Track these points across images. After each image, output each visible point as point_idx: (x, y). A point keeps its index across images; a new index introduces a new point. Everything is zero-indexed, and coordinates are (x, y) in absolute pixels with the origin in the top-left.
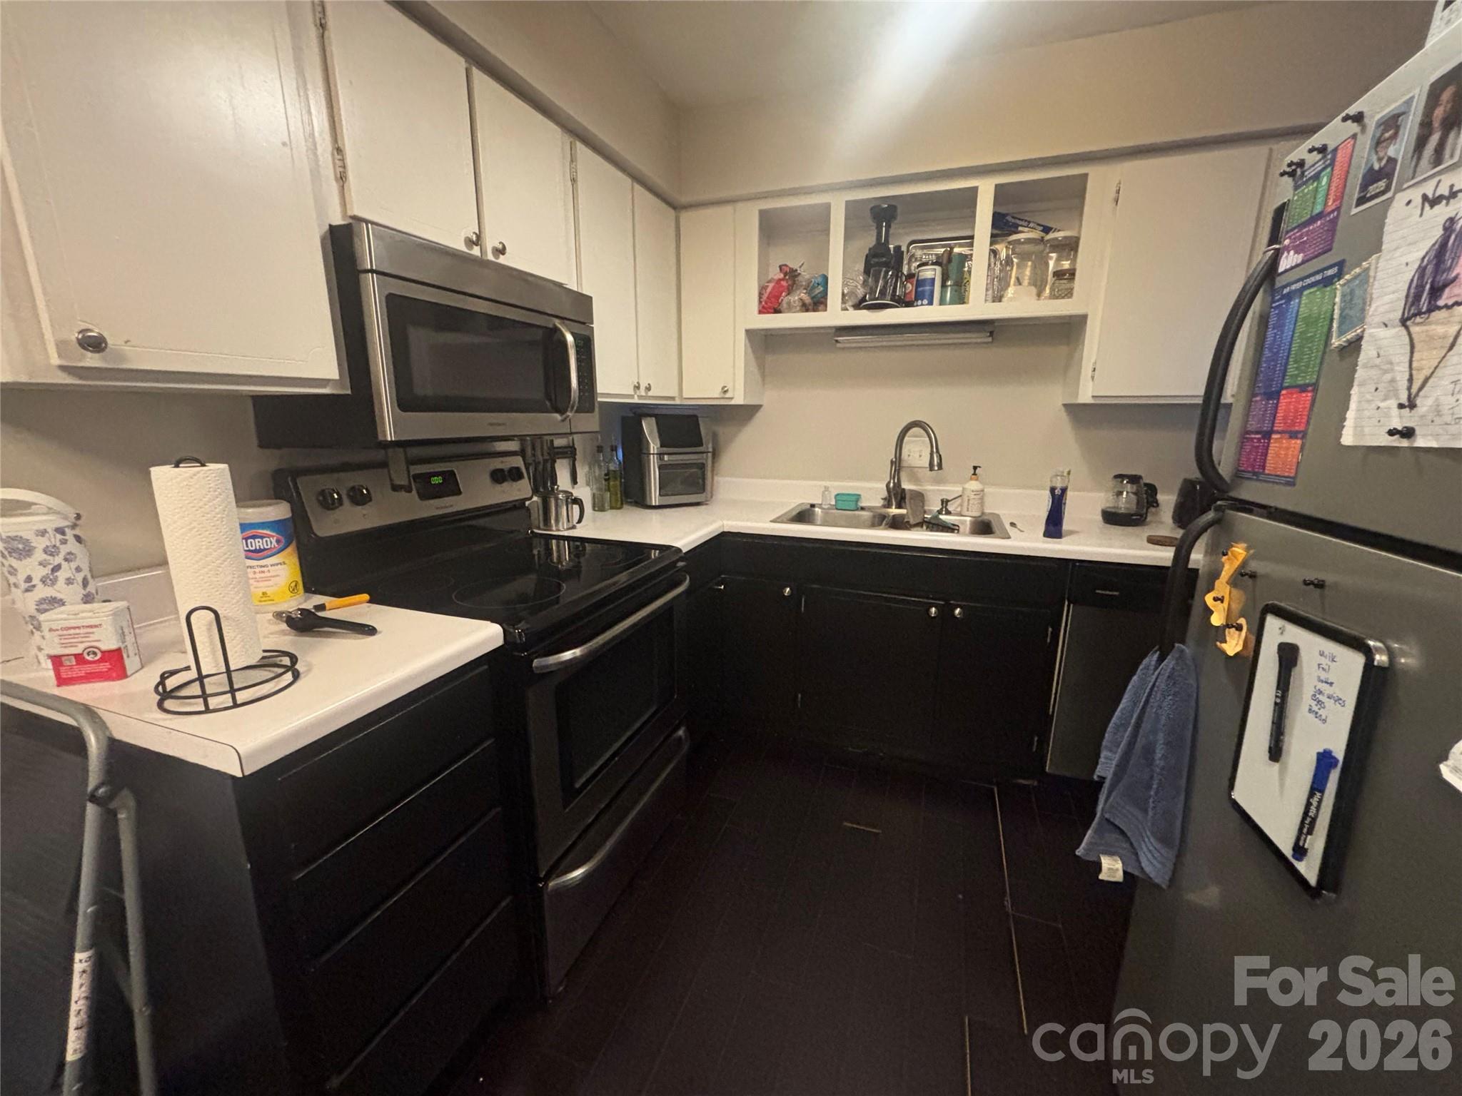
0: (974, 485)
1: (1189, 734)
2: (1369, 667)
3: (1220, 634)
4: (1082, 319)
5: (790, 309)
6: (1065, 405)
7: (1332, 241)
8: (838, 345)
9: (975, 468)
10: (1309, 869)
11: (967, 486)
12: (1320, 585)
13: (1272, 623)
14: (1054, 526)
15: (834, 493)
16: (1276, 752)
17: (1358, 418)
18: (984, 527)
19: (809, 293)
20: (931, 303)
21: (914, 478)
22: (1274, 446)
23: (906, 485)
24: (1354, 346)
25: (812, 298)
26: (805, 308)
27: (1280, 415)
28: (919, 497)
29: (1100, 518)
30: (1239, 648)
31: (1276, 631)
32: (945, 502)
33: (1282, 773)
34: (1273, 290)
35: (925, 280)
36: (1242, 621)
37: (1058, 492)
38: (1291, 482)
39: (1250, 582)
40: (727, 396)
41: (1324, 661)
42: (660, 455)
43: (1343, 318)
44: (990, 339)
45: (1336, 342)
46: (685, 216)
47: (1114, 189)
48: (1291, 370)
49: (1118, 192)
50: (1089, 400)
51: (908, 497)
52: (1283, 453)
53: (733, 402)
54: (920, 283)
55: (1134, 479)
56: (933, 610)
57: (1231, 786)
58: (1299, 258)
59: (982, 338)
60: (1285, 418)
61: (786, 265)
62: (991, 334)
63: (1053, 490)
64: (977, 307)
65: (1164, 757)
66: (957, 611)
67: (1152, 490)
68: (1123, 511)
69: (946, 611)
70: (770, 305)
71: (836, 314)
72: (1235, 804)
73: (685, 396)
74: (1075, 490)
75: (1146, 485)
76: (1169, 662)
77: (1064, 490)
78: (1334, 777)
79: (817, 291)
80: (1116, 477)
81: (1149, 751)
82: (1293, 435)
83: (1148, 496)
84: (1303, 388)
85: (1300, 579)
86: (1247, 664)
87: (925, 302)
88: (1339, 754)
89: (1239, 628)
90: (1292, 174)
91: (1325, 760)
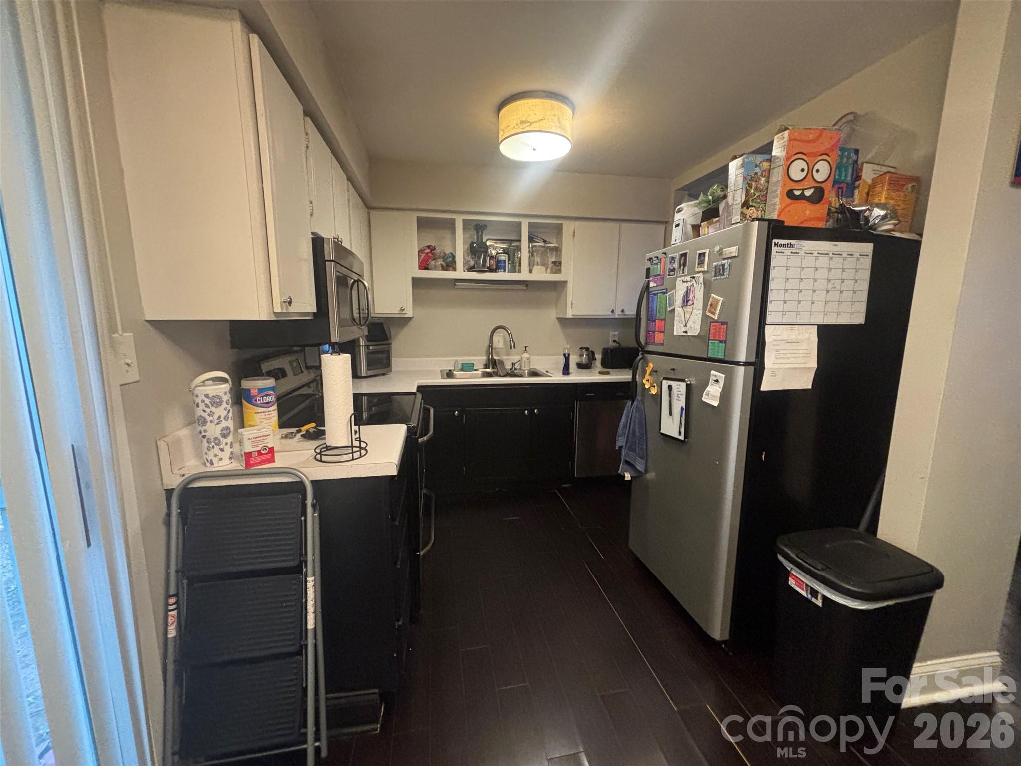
0: (526, 355)
1: (644, 423)
2: (687, 385)
3: (649, 389)
4: (565, 283)
5: (435, 268)
6: (557, 318)
7: (663, 282)
8: (456, 287)
9: (526, 347)
10: (682, 438)
11: (523, 356)
12: (673, 369)
13: (664, 382)
14: (566, 371)
15: (460, 363)
16: (670, 414)
17: (677, 328)
18: (534, 373)
19: (444, 261)
20: (504, 271)
21: (498, 354)
22: (656, 335)
23: (495, 357)
24: (673, 310)
25: (446, 263)
26: (444, 268)
27: (656, 326)
28: (501, 362)
29: (576, 366)
30: (656, 392)
31: (665, 384)
32: (513, 364)
33: (673, 419)
34: (648, 293)
35: (501, 261)
36: (655, 385)
37: (567, 355)
38: (662, 344)
39: (655, 373)
40: (403, 312)
41: (678, 387)
42: (368, 346)
43: (669, 304)
44: (526, 288)
45: (669, 309)
46: (373, 212)
47: (572, 232)
48: (658, 315)
49: (574, 233)
50: (570, 316)
51: (497, 362)
52: (659, 337)
53: (406, 316)
54: (498, 262)
55: (587, 349)
56: (526, 412)
57: (660, 430)
58: (655, 285)
59: (523, 287)
60: (658, 328)
61: (431, 246)
62: (527, 285)
63: (564, 355)
64: (524, 275)
65: (639, 432)
66: (536, 411)
67: (593, 353)
68: (584, 363)
69: (531, 412)
70: (424, 266)
71: (460, 273)
72: (663, 434)
73: (376, 312)
74: (572, 355)
75: (591, 351)
76: (635, 403)
77: (569, 354)
78: (684, 412)
79: (448, 260)
80: (580, 348)
81: (634, 432)
82: (661, 332)
83: (592, 356)
84: (662, 320)
85: (669, 368)
86: (659, 396)
87: (502, 270)
88: (684, 407)
89: (654, 387)
90: (650, 260)
91: (682, 409)
